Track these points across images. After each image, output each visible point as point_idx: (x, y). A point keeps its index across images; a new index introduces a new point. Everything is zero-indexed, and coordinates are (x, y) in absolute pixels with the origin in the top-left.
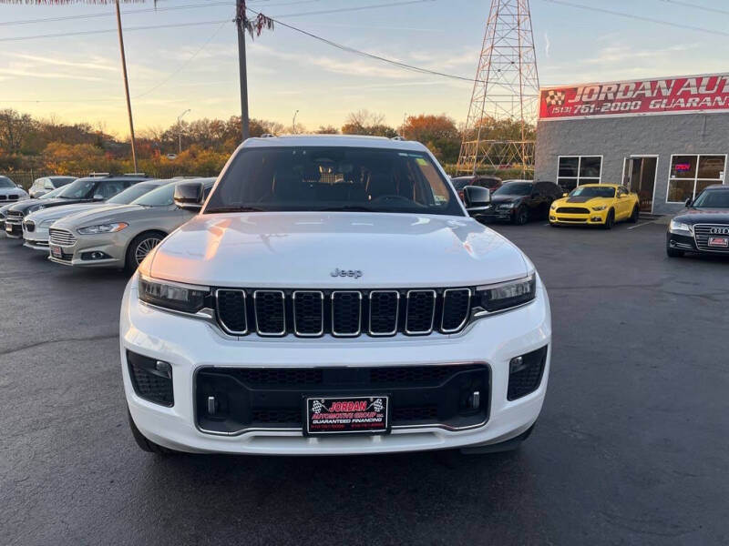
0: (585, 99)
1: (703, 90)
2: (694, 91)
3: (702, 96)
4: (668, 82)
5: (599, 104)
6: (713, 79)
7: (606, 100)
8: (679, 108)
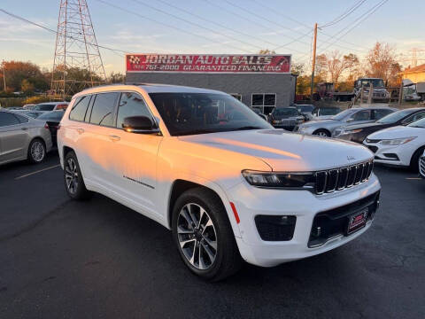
0: (151, 61)
1: (206, 62)
2: (202, 62)
3: (206, 65)
4: (191, 57)
5: (159, 65)
6: (210, 57)
7: (162, 63)
8: (196, 70)
